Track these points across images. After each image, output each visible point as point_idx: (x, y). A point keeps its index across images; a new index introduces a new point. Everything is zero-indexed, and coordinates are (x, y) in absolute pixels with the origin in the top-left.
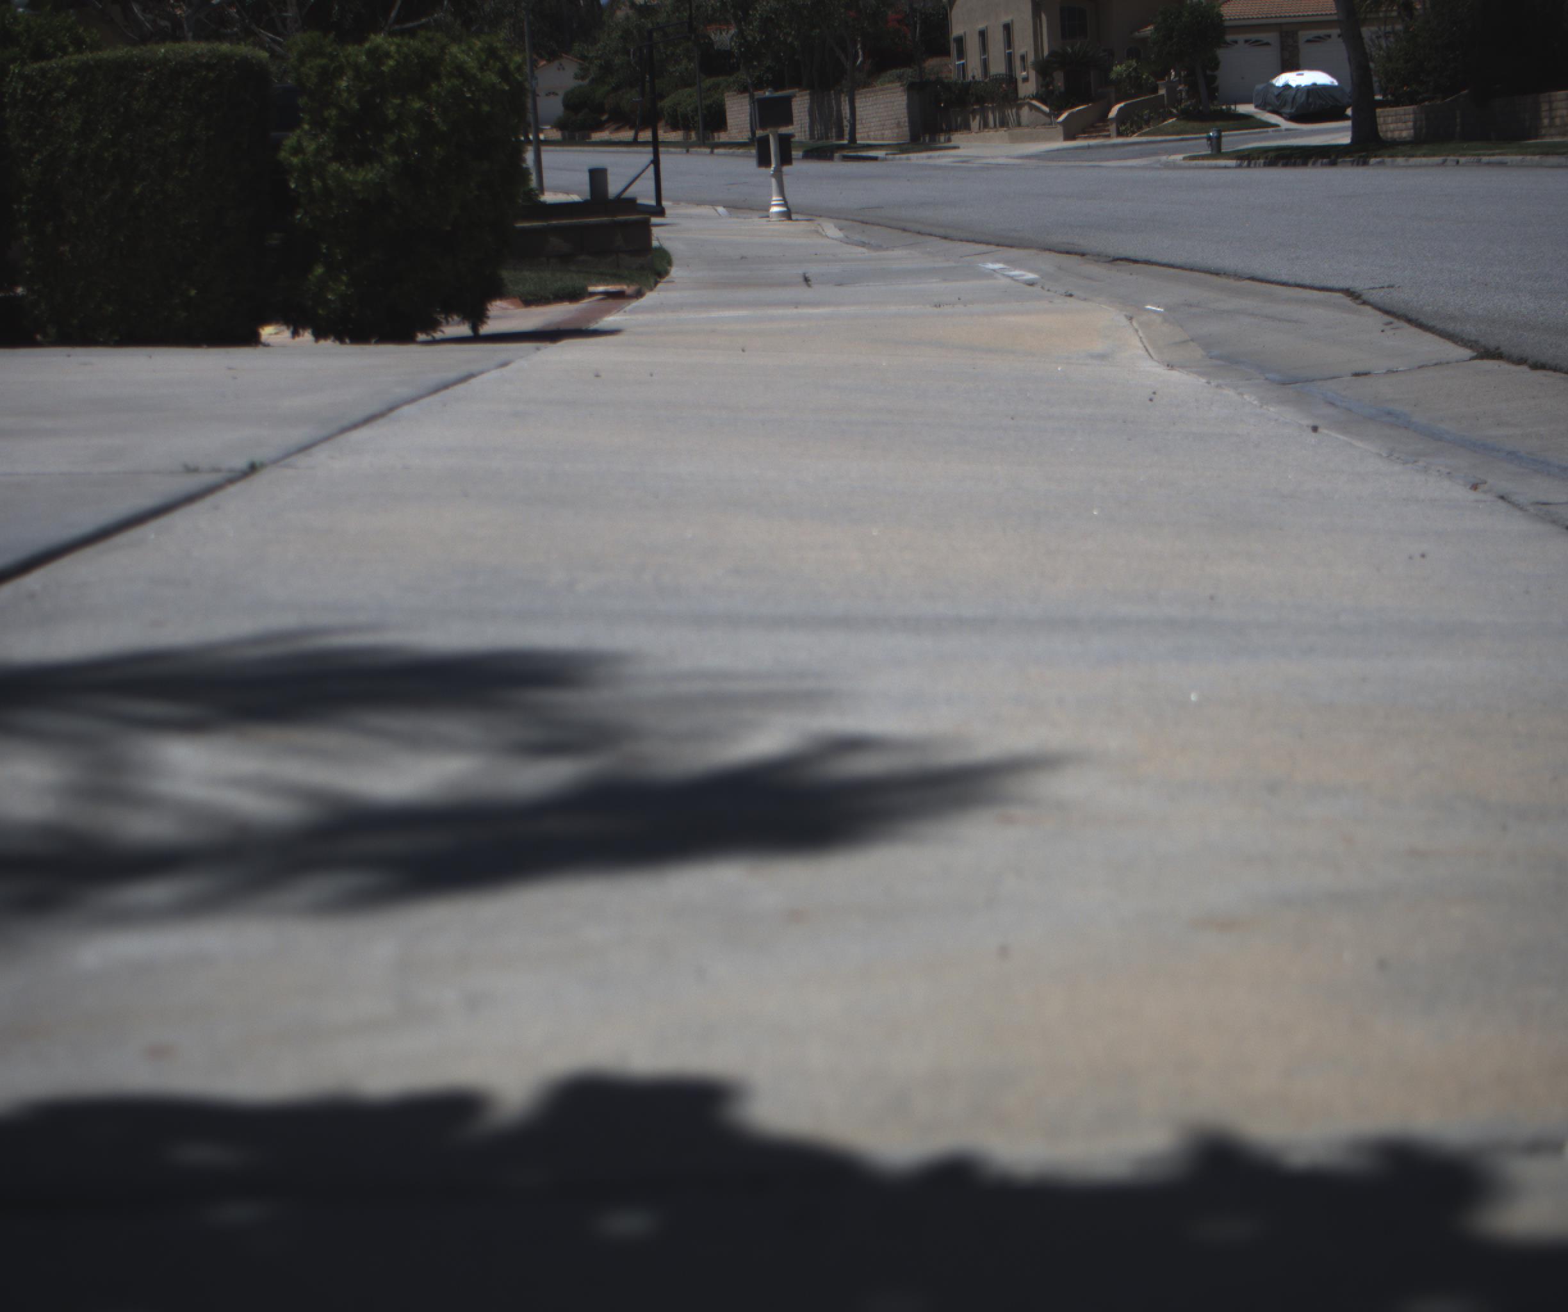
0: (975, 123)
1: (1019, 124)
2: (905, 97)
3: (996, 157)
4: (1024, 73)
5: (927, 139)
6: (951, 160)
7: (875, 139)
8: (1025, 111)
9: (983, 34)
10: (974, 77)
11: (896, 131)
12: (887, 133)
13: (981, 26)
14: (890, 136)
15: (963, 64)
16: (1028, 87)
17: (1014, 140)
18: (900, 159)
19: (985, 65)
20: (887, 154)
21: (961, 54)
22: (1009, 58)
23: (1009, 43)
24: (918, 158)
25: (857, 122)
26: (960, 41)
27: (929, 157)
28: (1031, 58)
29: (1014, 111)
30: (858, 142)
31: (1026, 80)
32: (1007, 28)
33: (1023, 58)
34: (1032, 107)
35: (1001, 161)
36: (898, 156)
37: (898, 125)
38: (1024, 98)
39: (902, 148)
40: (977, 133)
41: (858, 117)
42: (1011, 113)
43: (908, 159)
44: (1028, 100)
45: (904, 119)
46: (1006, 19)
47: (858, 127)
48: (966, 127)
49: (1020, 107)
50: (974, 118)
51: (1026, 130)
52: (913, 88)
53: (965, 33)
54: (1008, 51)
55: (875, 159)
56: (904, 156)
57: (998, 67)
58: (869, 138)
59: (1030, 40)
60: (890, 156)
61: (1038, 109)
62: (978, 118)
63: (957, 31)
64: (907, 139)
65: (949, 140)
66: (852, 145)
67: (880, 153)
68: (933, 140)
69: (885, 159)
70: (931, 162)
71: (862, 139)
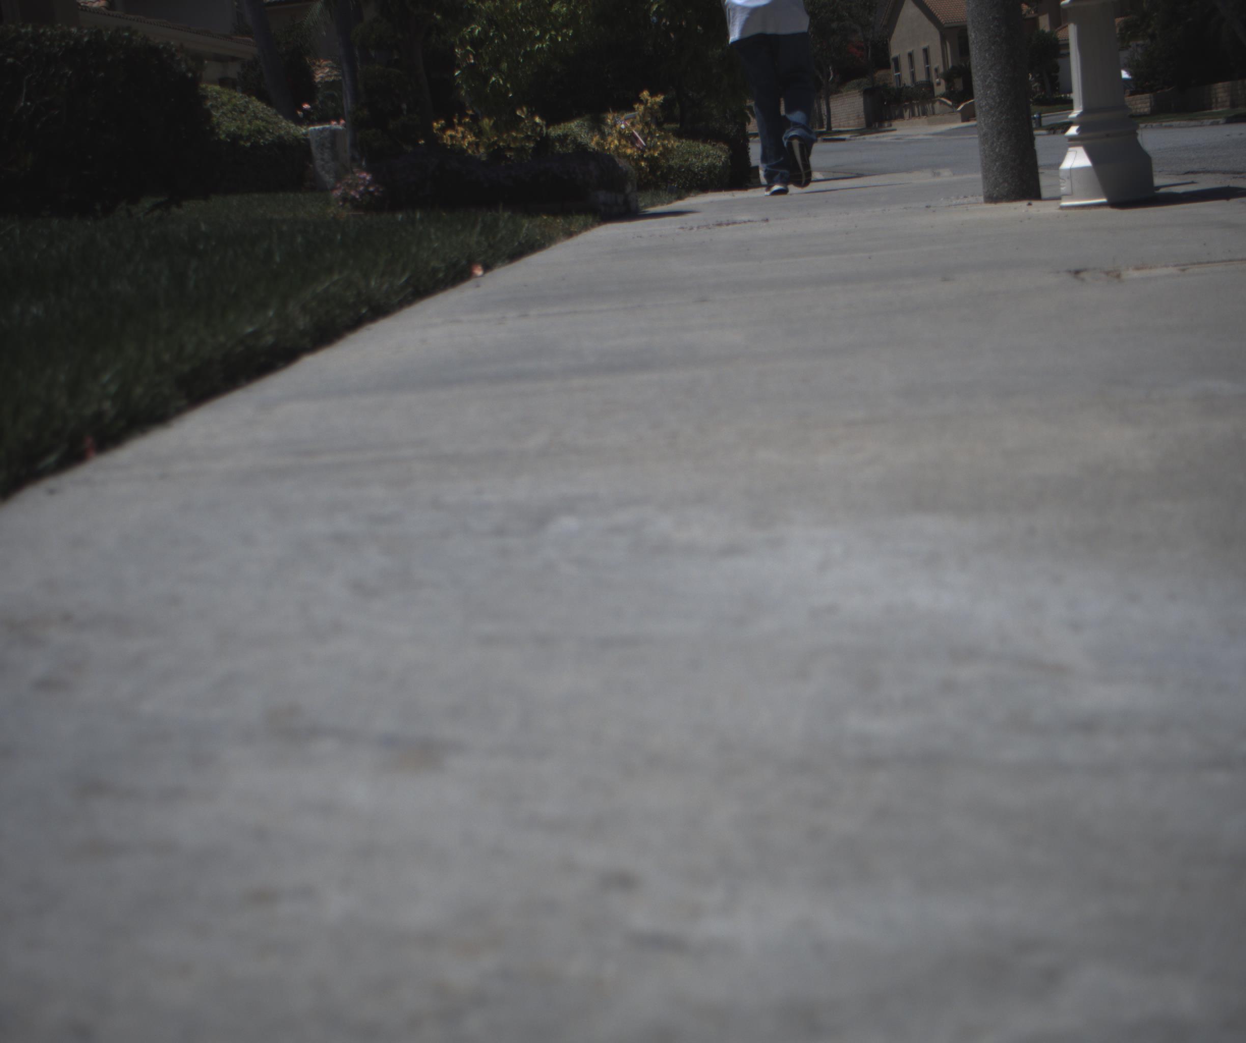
0: (907, 114)
1: (934, 114)
2: (862, 99)
3: (918, 135)
4: (938, 80)
5: (877, 125)
6: (890, 138)
7: (844, 127)
8: (937, 105)
9: (910, 55)
10: (905, 84)
11: (857, 121)
12: (851, 122)
13: (909, 50)
14: (853, 124)
15: (899, 75)
16: (940, 89)
17: (931, 123)
18: (859, 139)
19: (913, 75)
20: (851, 137)
21: (897, 69)
22: (928, 71)
23: (927, 60)
24: (870, 138)
25: (832, 116)
26: (896, 60)
27: (877, 137)
28: (941, 70)
29: (930, 105)
30: (833, 129)
31: (939, 84)
32: (926, 51)
33: (936, 70)
34: (942, 102)
35: (920, 137)
36: (858, 137)
37: (858, 117)
38: (937, 97)
39: (861, 132)
40: (908, 120)
41: (832, 113)
42: (929, 107)
43: (864, 139)
44: (939, 98)
45: (862, 114)
46: (925, 46)
47: (832, 119)
48: (901, 117)
49: (933, 103)
50: (906, 111)
51: (939, 117)
52: (867, 93)
53: (899, 55)
54: (927, 66)
55: (843, 140)
56: (862, 137)
57: (921, 77)
58: (840, 126)
59: (940, 59)
60: (853, 138)
61: (945, 103)
62: (908, 110)
63: (894, 53)
64: (864, 126)
65: (891, 125)
66: (829, 132)
67: (847, 136)
68: (881, 126)
69: (850, 140)
70: (879, 140)
71: (835, 127)
